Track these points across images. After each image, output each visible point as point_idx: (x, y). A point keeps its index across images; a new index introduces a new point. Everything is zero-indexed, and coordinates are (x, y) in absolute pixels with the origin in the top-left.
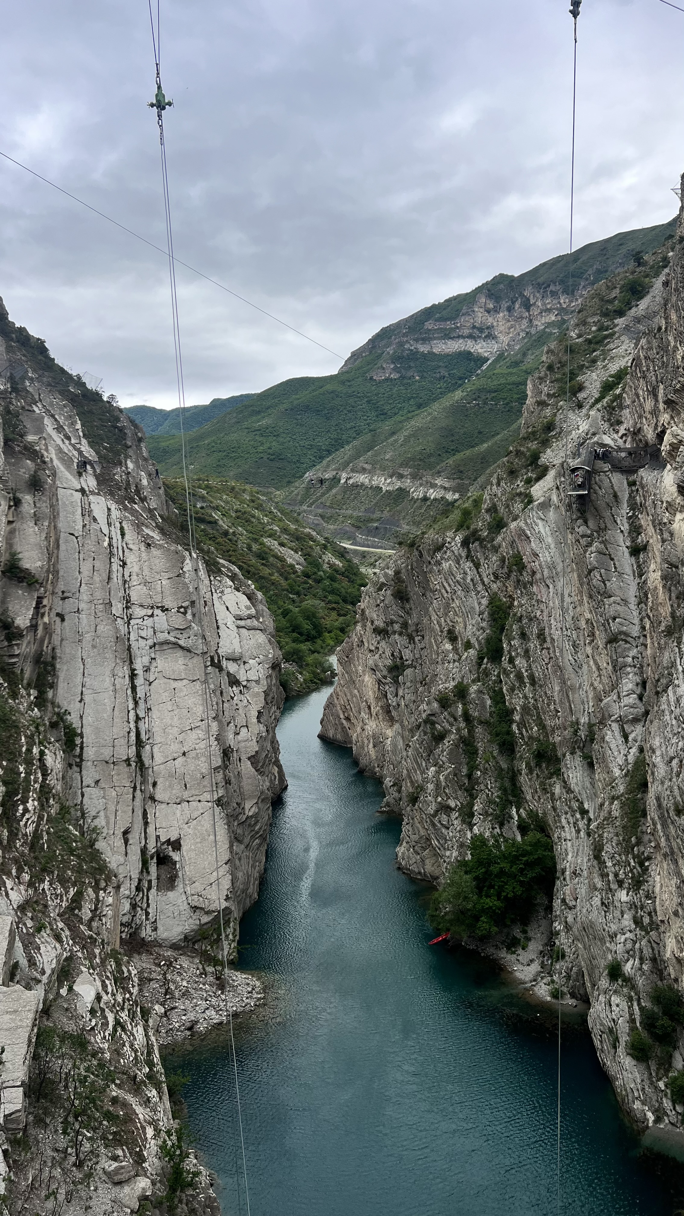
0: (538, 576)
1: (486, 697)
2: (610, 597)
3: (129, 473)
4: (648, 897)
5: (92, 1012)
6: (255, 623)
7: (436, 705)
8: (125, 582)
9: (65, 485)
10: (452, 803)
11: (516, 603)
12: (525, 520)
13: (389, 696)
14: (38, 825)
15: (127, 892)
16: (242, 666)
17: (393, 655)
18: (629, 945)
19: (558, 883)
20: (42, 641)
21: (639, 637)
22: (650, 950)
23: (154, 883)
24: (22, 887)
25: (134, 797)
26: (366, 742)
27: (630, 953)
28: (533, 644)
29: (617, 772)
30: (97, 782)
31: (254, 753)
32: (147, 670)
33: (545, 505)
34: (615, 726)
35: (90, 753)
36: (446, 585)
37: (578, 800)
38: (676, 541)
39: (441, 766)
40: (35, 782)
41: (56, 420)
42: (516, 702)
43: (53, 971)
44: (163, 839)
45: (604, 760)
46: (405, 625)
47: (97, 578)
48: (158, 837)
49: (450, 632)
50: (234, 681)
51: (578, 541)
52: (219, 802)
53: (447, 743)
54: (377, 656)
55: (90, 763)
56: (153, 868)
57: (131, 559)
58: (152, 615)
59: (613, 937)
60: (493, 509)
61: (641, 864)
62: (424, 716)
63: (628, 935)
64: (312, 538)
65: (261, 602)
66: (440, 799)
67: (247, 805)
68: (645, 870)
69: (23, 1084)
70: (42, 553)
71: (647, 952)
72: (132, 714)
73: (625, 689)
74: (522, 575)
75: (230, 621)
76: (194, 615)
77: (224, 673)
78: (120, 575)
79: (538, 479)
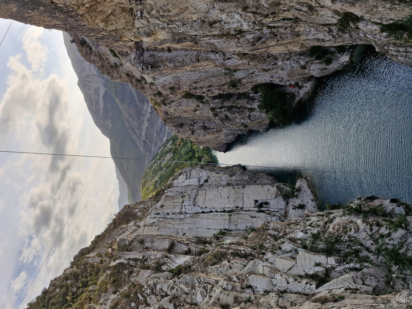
0: (177, 82)
1: (215, 101)
2: (184, 60)
3: (139, 211)
4: (280, 55)
5: (306, 233)
6: (188, 173)
7: (217, 118)
8: (174, 214)
9: (143, 231)
10: (248, 115)
11: (185, 90)
12: (158, 85)
13: (213, 131)
14: (248, 247)
15: (270, 217)
16: (202, 178)
17: (200, 129)
18: (295, 62)
19: (274, 83)
20: (191, 241)
21: (198, 52)
22: (297, 56)
23: (268, 209)
24: (267, 253)
25: (241, 214)
26: (227, 139)
27: (298, 62)
28: (198, 85)
29: (240, 62)
30: (236, 225)
31: (229, 176)
32: (202, 208)
33: (154, 79)
34: (226, 61)
35: (227, 227)
36: (179, 111)
37: (249, 75)
38: (167, 38)
39: (236, 117)
40: (235, 247)
41: (121, 233)
42: (216, 92)
43: (293, 245)
44: (254, 206)
45: (236, 66)
46: (191, 125)
47: (172, 223)
48: (254, 207)
49: (194, 111)
50: (206, 181)
51: (166, 69)
52: (244, 188)
53: (229, 115)
54: (201, 134)
55: (230, 227)
56: (263, 209)
57: (166, 212)
58: (185, 206)
59: (292, 67)
60: (155, 95)
61: (270, 57)
62: (220, 121)
63: (292, 62)
64: (162, 151)
65: (182, 171)
66: (246, 118)
67: (245, 178)
68: (272, 55)
69: (327, 257)
70: (164, 241)
71: (298, 57)
72: (216, 213)
73: (214, 57)
74: (176, 88)
75: (187, 181)
76: (185, 193)
77: (204, 184)
78: (172, 215)
79: (145, 80)
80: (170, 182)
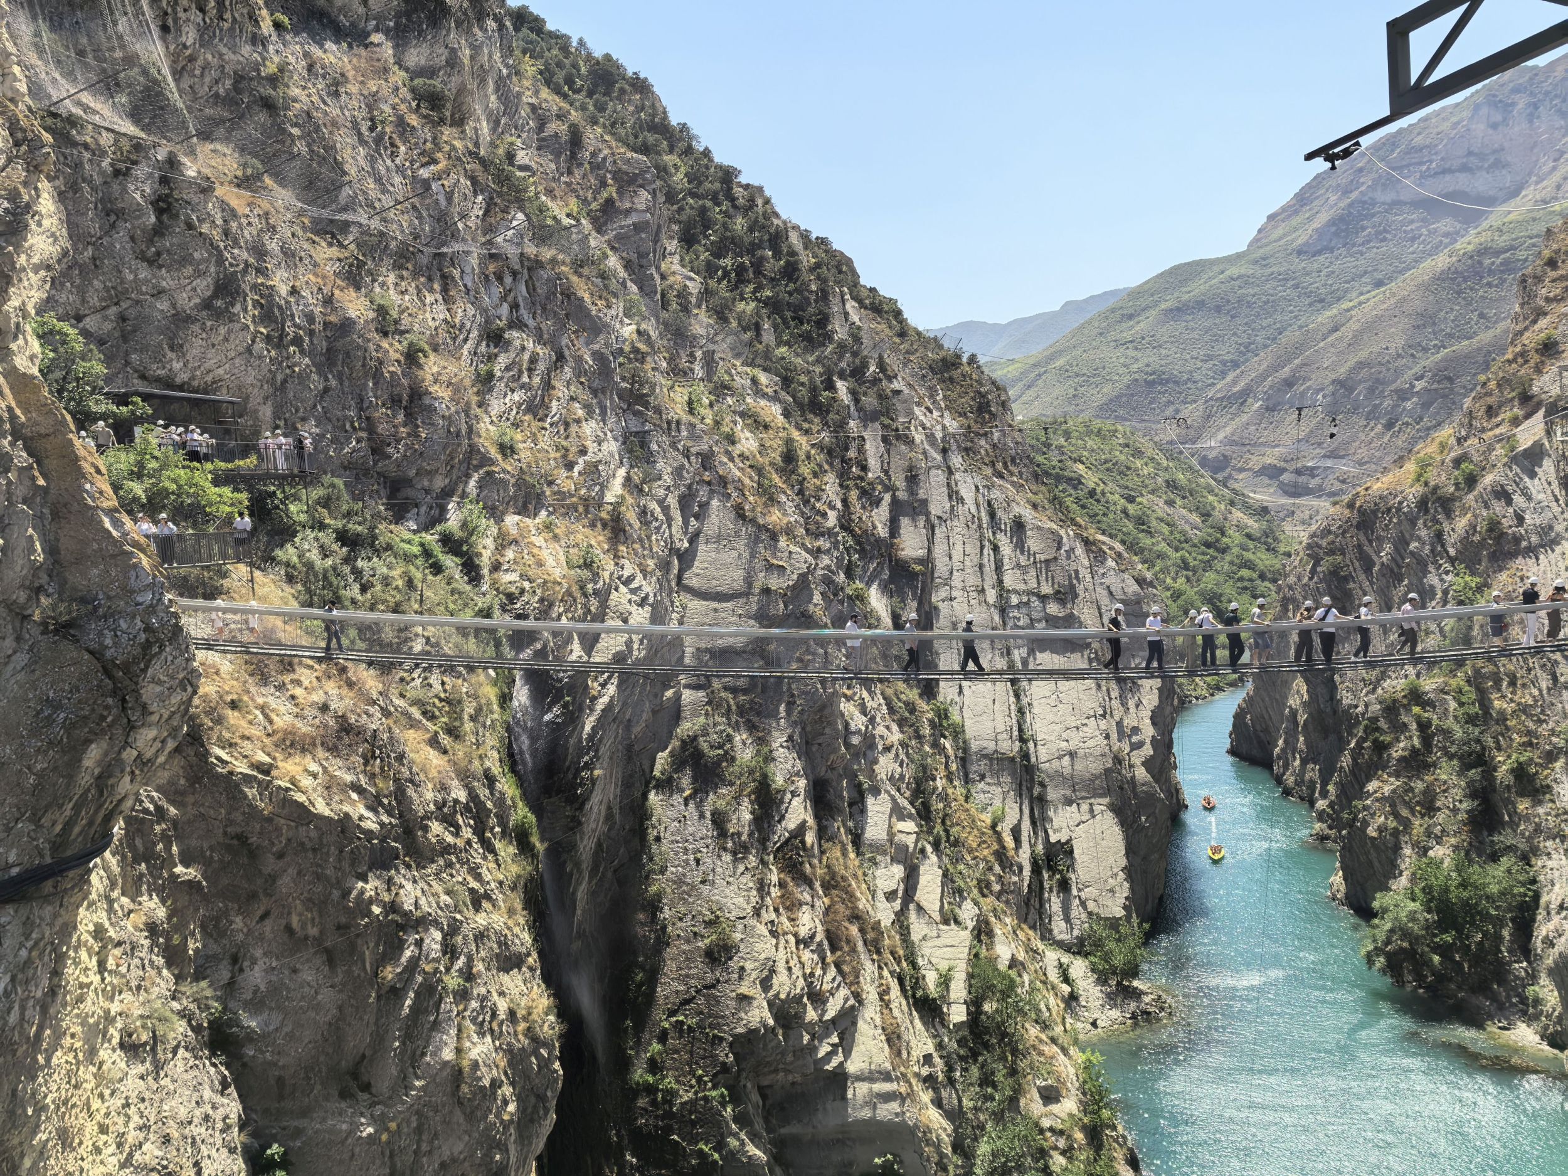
7: (1378, 707)
8: (998, 566)
10: (1400, 824)
12: (1505, 472)
19: (1540, 920)
23: (1046, 886)
25: (1020, 794)
26: (1291, 758)
30: (982, 776)
31: (1149, 758)
35: (973, 747)
42: (1489, 703)
44: (1053, 841)
48: (1047, 838)
52: (1112, 806)
55: (973, 757)
56: (1044, 872)
57: (1002, 540)
58: (1028, 603)
60: (1462, 458)
66: (1383, 818)
70: (922, 542)
72: (1014, 710)
74: (1500, 543)
76: (1074, 602)
78: (992, 559)
80: (1104, 543)
